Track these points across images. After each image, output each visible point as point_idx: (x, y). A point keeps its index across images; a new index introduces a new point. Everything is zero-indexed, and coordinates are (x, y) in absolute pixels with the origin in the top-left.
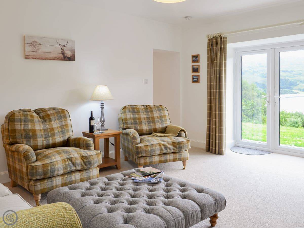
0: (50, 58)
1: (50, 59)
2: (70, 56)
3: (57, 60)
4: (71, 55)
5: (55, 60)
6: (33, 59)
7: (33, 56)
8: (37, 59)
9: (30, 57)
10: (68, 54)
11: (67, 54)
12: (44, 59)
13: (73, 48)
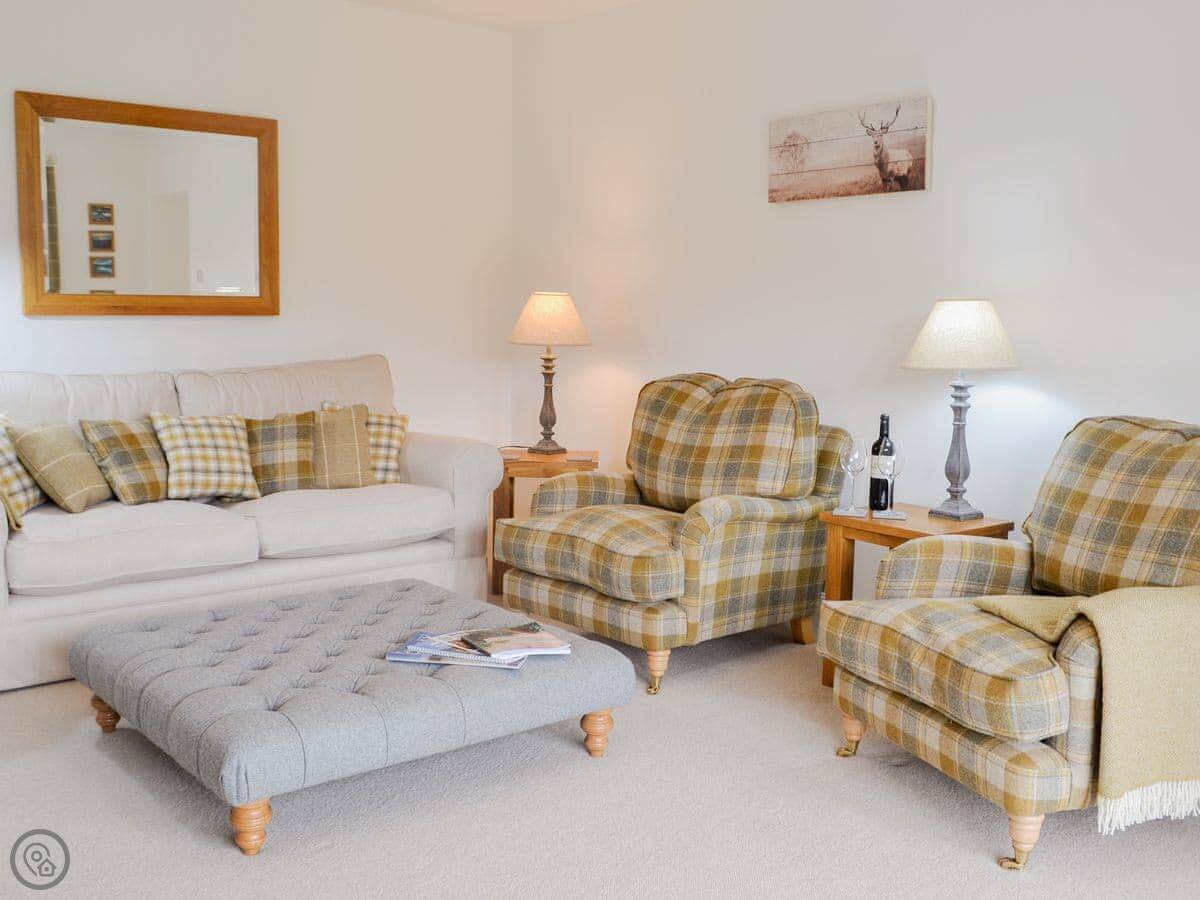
0: (835, 191)
1: (837, 195)
2: (904, 171)
3: (859, 194)
4: (911, 163)
5: (854, 195)
6: (789, 200)
7: (789, 188)
8: (799, 199)
9: (779, 194)
10: (900, 161)
11: (896, 163)
12: (818, 197)
13: (919, 133)
